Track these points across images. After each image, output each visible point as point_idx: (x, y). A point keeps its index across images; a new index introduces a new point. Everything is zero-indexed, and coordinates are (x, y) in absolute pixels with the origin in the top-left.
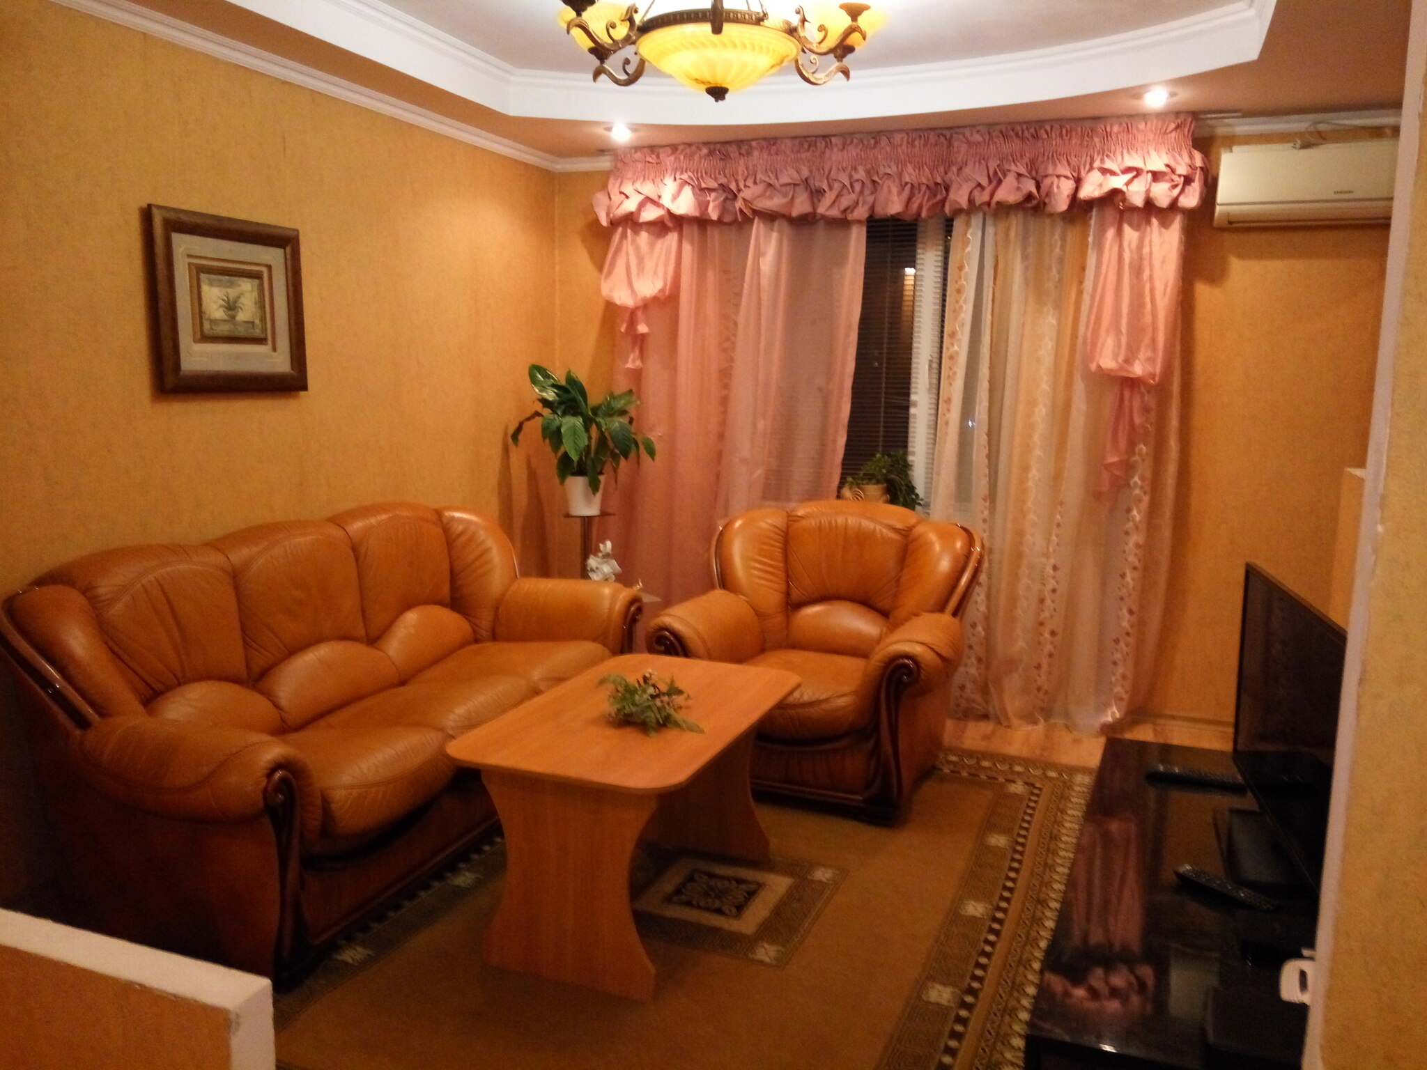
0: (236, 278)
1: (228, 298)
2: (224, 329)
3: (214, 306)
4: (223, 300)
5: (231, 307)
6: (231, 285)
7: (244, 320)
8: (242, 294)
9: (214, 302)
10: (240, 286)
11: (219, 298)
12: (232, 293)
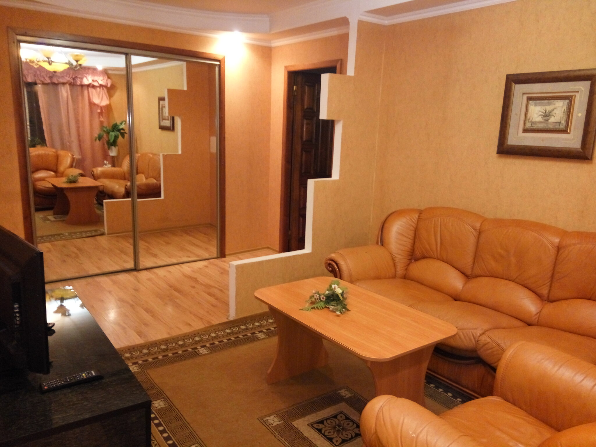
0: (553, 101)
1: (546, 112)
2: (540, 126)
3: (536, 116)
4: (542, 112)
5: (547, 115)
6: (549, 104)
7: (554, 121)
8: (555, 108)
9: (537, 114)
10: (555, 104)
11: (540, 111)
12: (549, 108)
